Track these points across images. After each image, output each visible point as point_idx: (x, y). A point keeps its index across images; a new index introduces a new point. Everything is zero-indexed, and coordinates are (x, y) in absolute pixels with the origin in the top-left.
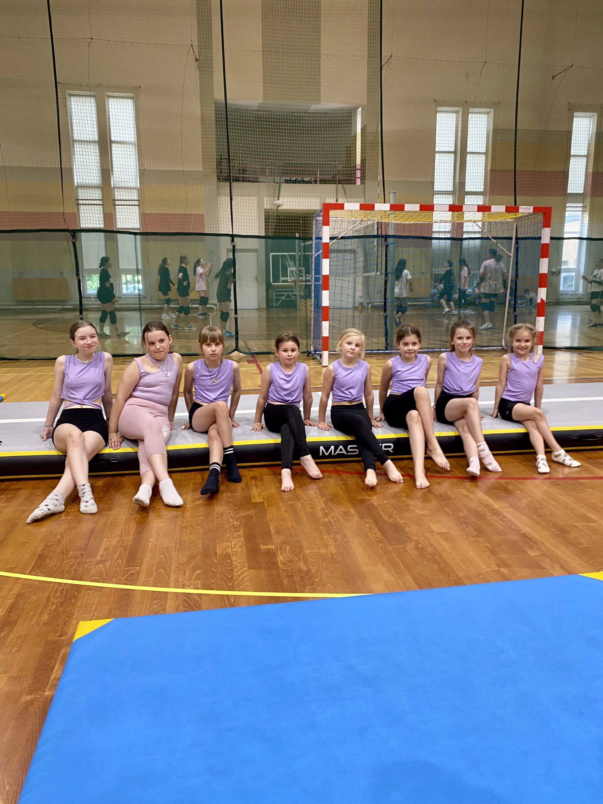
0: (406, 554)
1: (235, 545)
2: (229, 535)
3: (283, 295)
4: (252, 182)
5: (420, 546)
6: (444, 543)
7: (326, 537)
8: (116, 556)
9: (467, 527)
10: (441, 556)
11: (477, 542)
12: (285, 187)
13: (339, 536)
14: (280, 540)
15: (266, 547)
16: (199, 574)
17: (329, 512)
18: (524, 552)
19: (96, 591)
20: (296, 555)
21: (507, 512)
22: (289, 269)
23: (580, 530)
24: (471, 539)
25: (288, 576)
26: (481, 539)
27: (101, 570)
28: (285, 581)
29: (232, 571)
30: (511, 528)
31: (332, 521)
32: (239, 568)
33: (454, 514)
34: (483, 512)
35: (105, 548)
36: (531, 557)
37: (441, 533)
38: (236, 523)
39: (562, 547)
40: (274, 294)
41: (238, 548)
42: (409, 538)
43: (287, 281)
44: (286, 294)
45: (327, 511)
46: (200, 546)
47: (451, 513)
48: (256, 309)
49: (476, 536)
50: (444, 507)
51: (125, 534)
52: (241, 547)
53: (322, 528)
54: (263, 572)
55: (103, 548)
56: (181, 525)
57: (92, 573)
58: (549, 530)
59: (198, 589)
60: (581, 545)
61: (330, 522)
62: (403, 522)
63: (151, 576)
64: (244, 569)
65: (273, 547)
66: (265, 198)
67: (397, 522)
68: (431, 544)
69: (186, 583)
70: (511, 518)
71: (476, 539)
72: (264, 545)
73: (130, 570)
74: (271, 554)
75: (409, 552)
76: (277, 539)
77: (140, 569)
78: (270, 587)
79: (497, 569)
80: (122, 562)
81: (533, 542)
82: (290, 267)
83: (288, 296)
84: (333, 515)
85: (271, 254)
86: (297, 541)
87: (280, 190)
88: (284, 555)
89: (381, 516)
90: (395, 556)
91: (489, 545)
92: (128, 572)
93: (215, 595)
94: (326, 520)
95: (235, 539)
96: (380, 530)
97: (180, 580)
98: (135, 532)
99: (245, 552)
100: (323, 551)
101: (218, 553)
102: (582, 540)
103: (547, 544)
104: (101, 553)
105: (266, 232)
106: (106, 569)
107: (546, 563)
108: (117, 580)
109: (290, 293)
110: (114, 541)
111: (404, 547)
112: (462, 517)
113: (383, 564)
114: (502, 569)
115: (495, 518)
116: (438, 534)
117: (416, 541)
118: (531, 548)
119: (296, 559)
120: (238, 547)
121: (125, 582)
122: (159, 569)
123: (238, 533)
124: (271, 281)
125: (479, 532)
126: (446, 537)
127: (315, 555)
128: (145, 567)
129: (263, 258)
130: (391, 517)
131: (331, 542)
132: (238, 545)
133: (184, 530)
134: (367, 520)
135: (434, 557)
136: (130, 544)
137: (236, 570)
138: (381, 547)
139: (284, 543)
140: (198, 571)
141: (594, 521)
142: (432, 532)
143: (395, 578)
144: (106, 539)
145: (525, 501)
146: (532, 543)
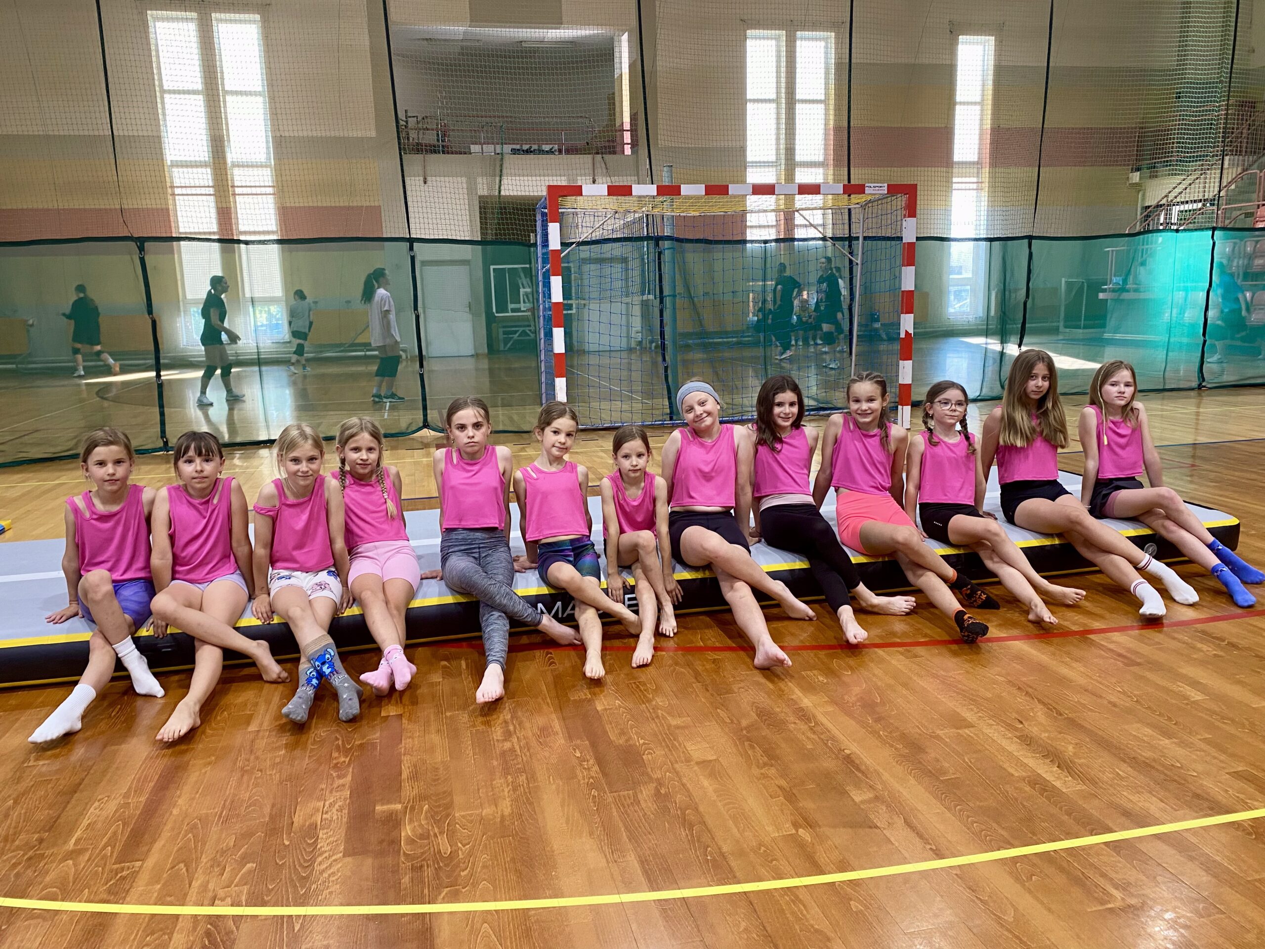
0: (636, 808)
1: (331, 805)
2: (324, 786)
3: (516, 332)
4: (456, 153)
5: (663, 791)
6: (706, 783)
7: (499, 781)
8: (105, 840)
9: (752, 747)
10: (696, 809)
11: (765, 776)
12: (511, 161)
13: (522, 778)
14: (415, 791)
15: (385, 807)
16: (250, 872)
17: (515, 728)
18: (844, 793)
19: (45, 919)
20: (437, 822)
21: (826, 714)
22: (522, 291)
23: (946, 744)
24: (756, 771)
25: (413, 869)
26: (772, 771)
27: (68, 874)
28: (406, 880)
29: (313, 861)
30: (826, 745)
31: (517, 748)
32: (327, 854)
33: (732, 722)
34: (782, 716)
35: (89, 824)
36: (855, 803)
37: (704, 761)
38: (343, 759)
39: (912, 781)
40: (501, 330)
41: (334, 814)
42: (648, 775)
43: (519, 310)
44: (521, 329)
45: (511, 728)
46: (267, 810)
47: (728, 721)
48: (472, 356)
49: (765, 764)
50: (716, 708)
51: (135, 791)
52: (340, 810)
53: (495, 763)
54: (369, 862)
55: (85, 822)
56: (242, 769)
57: (48, 879)
58: (892, 746)
59: (239, 905)
60: (945, 773)
61: (512, 750)
62: (641, 742)
63: (157, 882)
64: (334, 858)
65: (399, 807)
66: (479, 180)
67: (631, 742)
68: (684, 785)
69: (221, 893)
70: (829, 725)
71: (763, 771)
72: (383, 804)
73: (122, 869)
74: (393, 822)
75: (643, 805)
76: (409, 791)
77: (141, 867)
78: (375, 893)
79: (794, 831)
80: (112, 853)
81: (863, 773)
82: (524, 287)
83: (524, 333)
84: (520, 735)
85: (492, 267)
86: (444, 792)
87: (501, 166)
88: (416, 824)
89: (605, 732)
90: (615, 814)
91: (783, 783)
92: (116, 874)
93: (267, 918)
94: (507, 745)
95: (334, 793)
96: (600, 762)
97: (211, 886)
98: (154, 787)
99: (345, 820)
100: (487, 811)
101: (296, 825)
102: (947, 765)
103: (886, 776)
104: (78, 833)
105: (482, 233)
106: (76, 870)
107: (881, 815)
108: (90, 893)
109: (527, 329)
110: (112, 807)
111: (635, 795)
112: (745, 729)
113: (591, 834)
114: (801, 831)
115: (803, 727)
116: (698, 763)
117: (658, 780)
118: (857, 786)
119: (436, 830)
120: (334, 810)
121: (105, 896)
122: (179, 863)
123: (341, 781)
124: (494, 310)
125: (771, 755)
126: (710, 768)
127: (471, 822)
128: (150, 862)
129: (480, 274)
130: (622, 733)
131: (506, 793)
132: (337, 806)
133: (246, 777)
134: (579, 742)
135: (684, 814)
136: (138, 812)
137: (320, 859)
138: (594, 797)
139: (422, 798)
140: (249, 866)
141: (970, 726)
142: (688, 760)
143: (608, 862)
144: (97, 804)
145: (856, 690)
146: (860, 775)
